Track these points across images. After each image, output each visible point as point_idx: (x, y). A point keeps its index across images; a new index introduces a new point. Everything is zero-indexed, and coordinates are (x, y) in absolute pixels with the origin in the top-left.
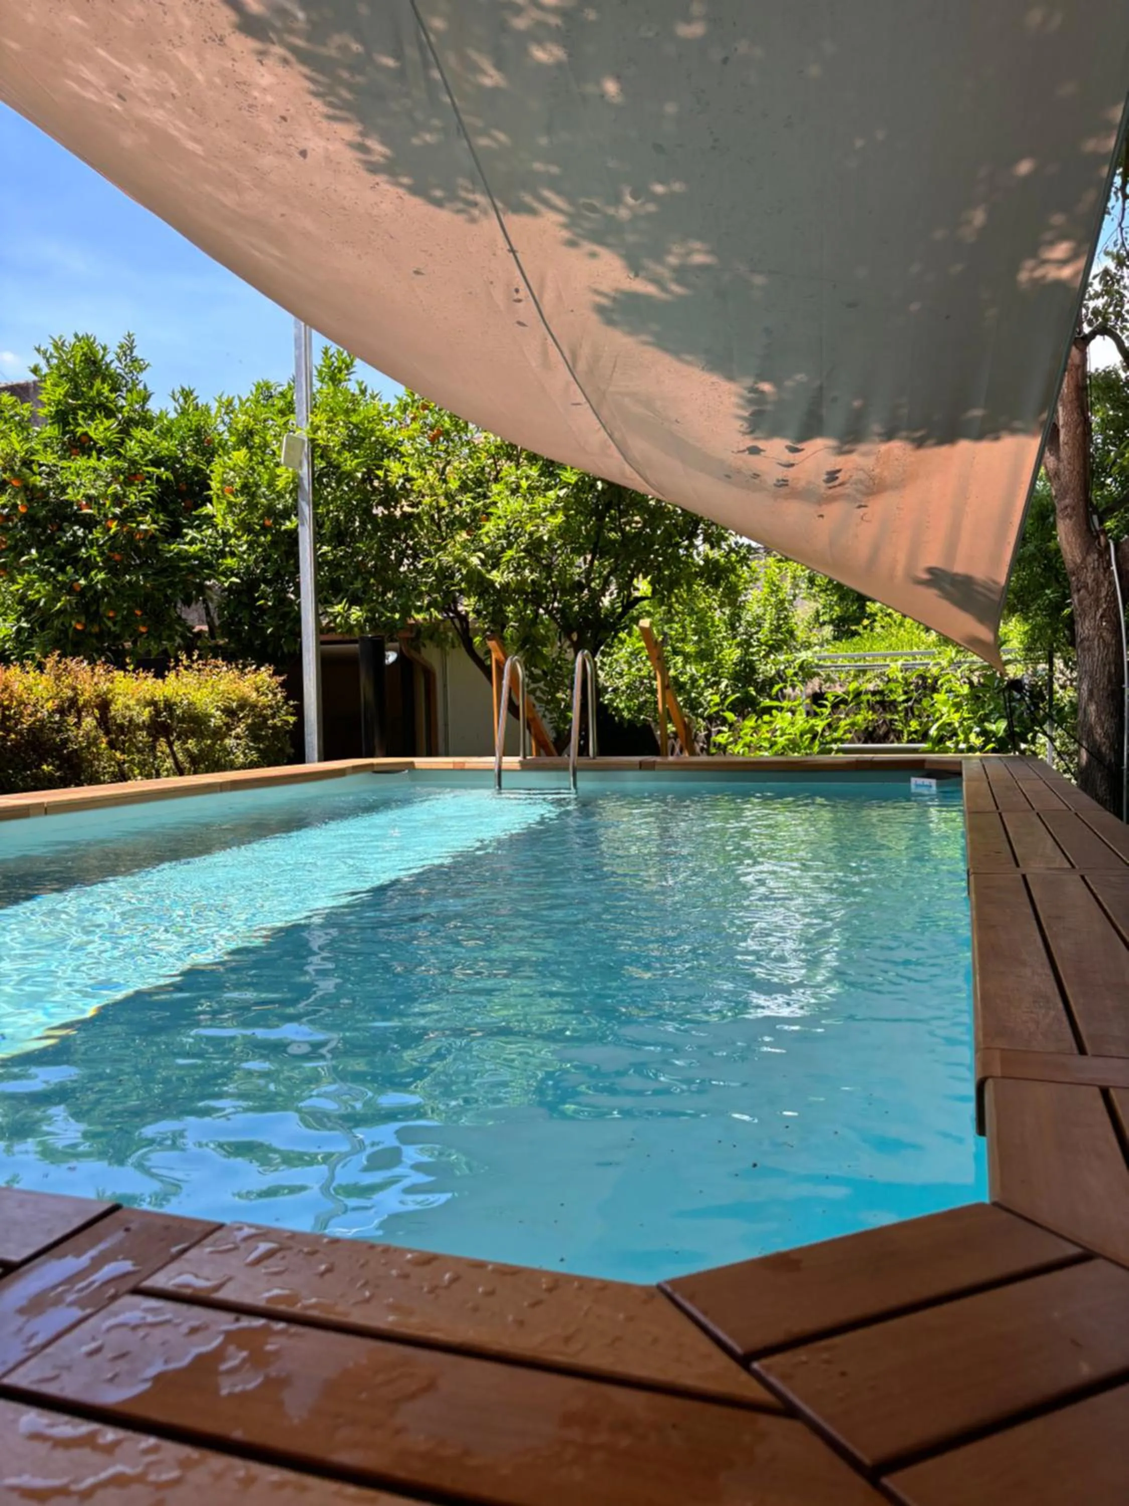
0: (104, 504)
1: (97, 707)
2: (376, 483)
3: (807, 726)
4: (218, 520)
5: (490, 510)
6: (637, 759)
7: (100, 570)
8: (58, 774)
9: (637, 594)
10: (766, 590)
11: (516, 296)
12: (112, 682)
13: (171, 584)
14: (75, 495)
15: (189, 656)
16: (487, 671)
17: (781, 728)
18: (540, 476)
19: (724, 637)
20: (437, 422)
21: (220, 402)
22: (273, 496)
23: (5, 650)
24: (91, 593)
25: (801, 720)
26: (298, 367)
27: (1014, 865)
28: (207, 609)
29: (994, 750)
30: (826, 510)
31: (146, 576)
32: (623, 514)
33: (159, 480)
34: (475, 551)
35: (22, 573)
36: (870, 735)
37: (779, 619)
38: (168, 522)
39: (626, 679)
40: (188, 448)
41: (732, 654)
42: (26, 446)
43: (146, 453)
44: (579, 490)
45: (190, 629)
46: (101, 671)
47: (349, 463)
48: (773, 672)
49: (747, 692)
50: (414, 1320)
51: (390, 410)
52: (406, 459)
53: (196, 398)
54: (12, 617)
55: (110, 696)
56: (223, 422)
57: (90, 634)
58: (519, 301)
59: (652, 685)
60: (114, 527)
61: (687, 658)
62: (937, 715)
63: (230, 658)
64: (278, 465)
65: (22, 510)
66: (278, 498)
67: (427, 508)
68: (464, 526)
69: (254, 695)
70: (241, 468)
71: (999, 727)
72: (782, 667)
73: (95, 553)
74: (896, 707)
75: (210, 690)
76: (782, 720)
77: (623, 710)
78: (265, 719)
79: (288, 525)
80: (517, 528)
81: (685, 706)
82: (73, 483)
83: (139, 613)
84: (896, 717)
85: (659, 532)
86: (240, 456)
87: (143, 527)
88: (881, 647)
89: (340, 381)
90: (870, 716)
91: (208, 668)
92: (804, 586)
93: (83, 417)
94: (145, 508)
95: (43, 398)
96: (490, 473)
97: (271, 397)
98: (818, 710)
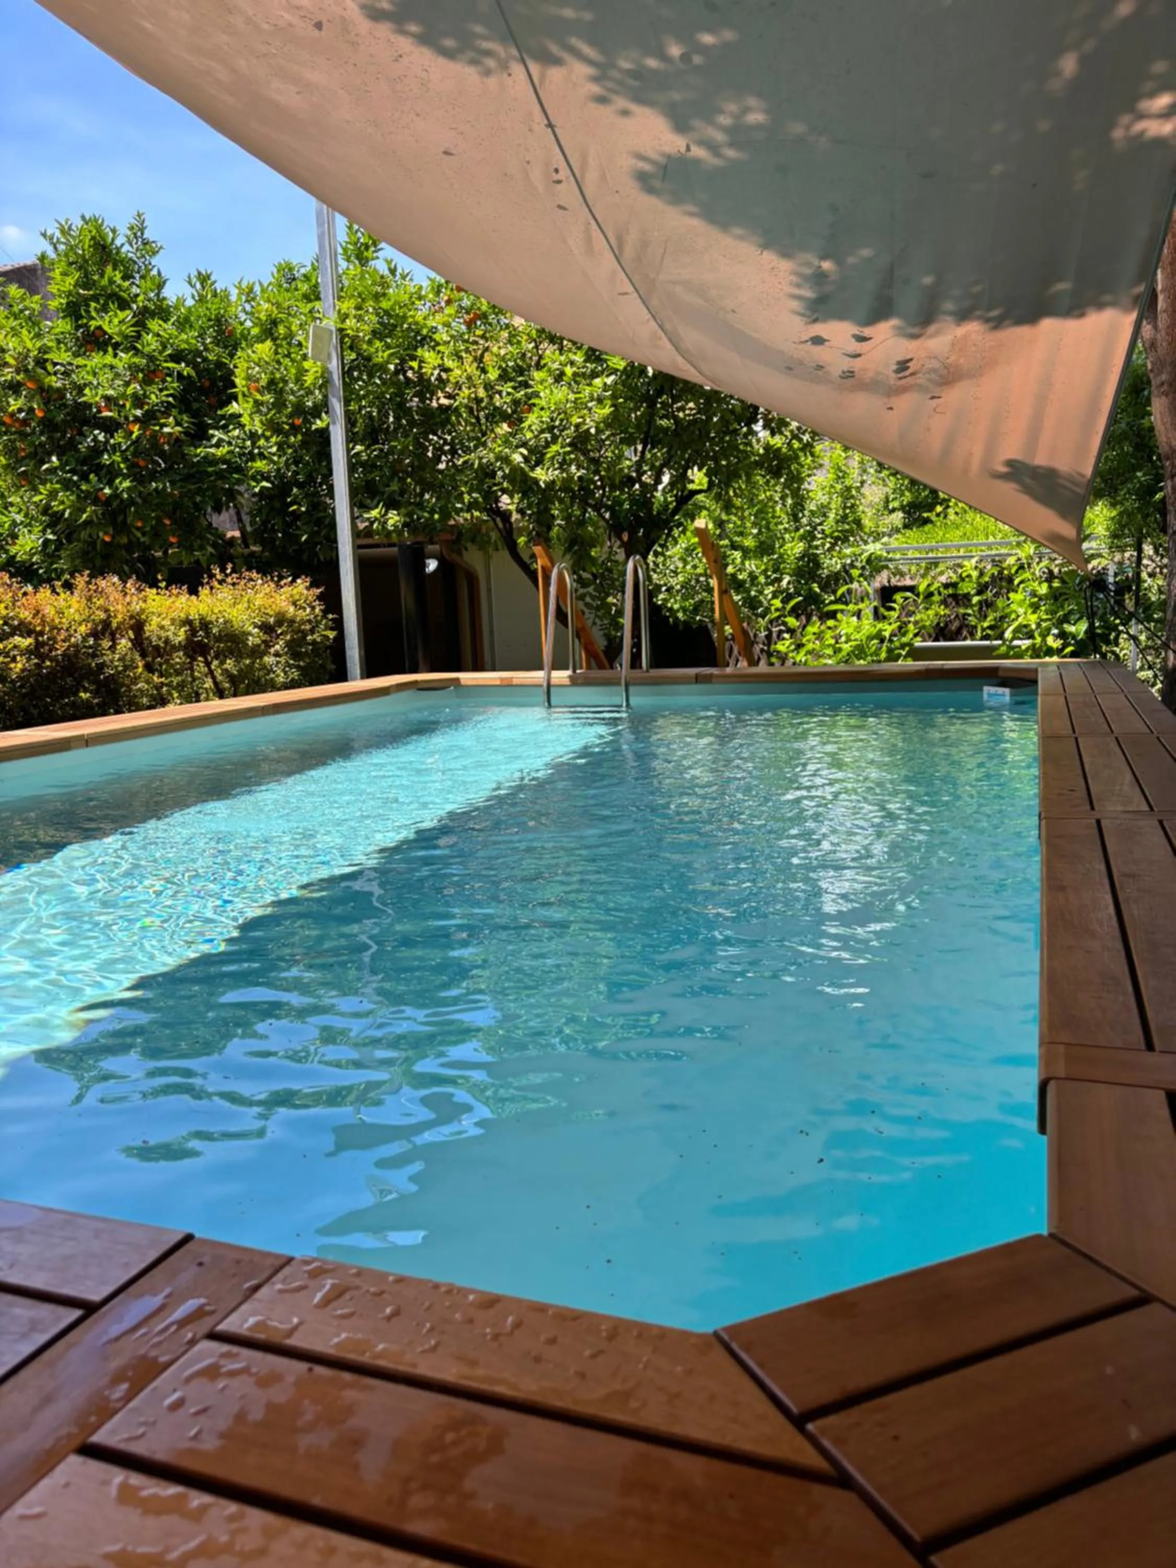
0: (124, 406)
1: (132, 628)
2: (410, 374)
3: (874, 631)
4: (245, 420)
5: (533, 401)
6: (692, 671)
7: (125, 477)
8: (96, 701)
9: (691, 487)
10: (831, 476)
11: (556, 177)
12: (145, 601)
13: (199, 491)
14: (93, 397)
15: (223, 570)
16: (533, 575)
17: (847, 634)
18: (585, 361)
19: (785, 529)
20: (473, 304)
21: (239, 288)
22: (302, 392)
23: (33, 564)
24: (115, 504)
25: (868, 625)
26: (321, 247)
27: (1088, 807)
28: (238, 514)
29: (1073, 654)
30: (895, 401)
31: (173, 483)
32: (676, 399)
33: (180, 376)
34: (517, 447)
35: (43, 483)
36: (941, 632)
37: (845, 508)
38: (193, 423)
39: (681, 578)
40: (208, 340)
41: (794, 548)
42: (38, 344)
43: (165, 347)
44: (628, 377)
45: (222, 536)
46: (133, 590)
47: (380, 354)
48: (839, 566)
49: (811, 589)
50: (480, 1372)
51: (423, 293)
52: (441, 348)
53: (215, 282)
54: (38, 529)
55: (143, 617)
56: (244, 310)
57: (119, 546)
58: (559, 182)
59: (708, 584)
60: (136, 430)
61: (746, 553)
62: (1013, 616)
63: (265, 568)
64: (305, 358)
65: (40, 414)
66: (307, 395)
67: (466, 401)
68: (505, 417)
69: (292, 609)
70: (267, 363)
71: (1079, 629)
72: (849, 561)
73: (119, 459)
74: (970, 600)
75: (246, 605)
76: (847, 625)
77: (678, 611)
78: (304, 634)
79: (319, 424)
80: (562, 420)
81: (743, 605)
82: (91, 383)
83: (167, 522)
84: (970, 611)
85: (715, 419)
86: (264, 349)
87: (166, 430)
88: (954, 536)
89: (367, 260)
90: (942, 611)
91: (243, 582)
92: (872, 471)
93: (95, 308)
94: (167, 409)
95: (53, 288)
96: (531, 358)
97: (294, 279)
98: (886, 613)
